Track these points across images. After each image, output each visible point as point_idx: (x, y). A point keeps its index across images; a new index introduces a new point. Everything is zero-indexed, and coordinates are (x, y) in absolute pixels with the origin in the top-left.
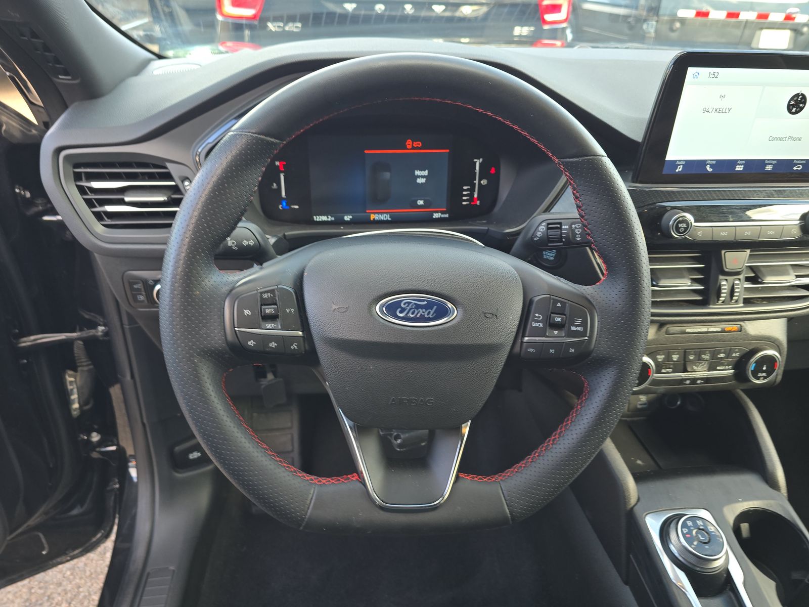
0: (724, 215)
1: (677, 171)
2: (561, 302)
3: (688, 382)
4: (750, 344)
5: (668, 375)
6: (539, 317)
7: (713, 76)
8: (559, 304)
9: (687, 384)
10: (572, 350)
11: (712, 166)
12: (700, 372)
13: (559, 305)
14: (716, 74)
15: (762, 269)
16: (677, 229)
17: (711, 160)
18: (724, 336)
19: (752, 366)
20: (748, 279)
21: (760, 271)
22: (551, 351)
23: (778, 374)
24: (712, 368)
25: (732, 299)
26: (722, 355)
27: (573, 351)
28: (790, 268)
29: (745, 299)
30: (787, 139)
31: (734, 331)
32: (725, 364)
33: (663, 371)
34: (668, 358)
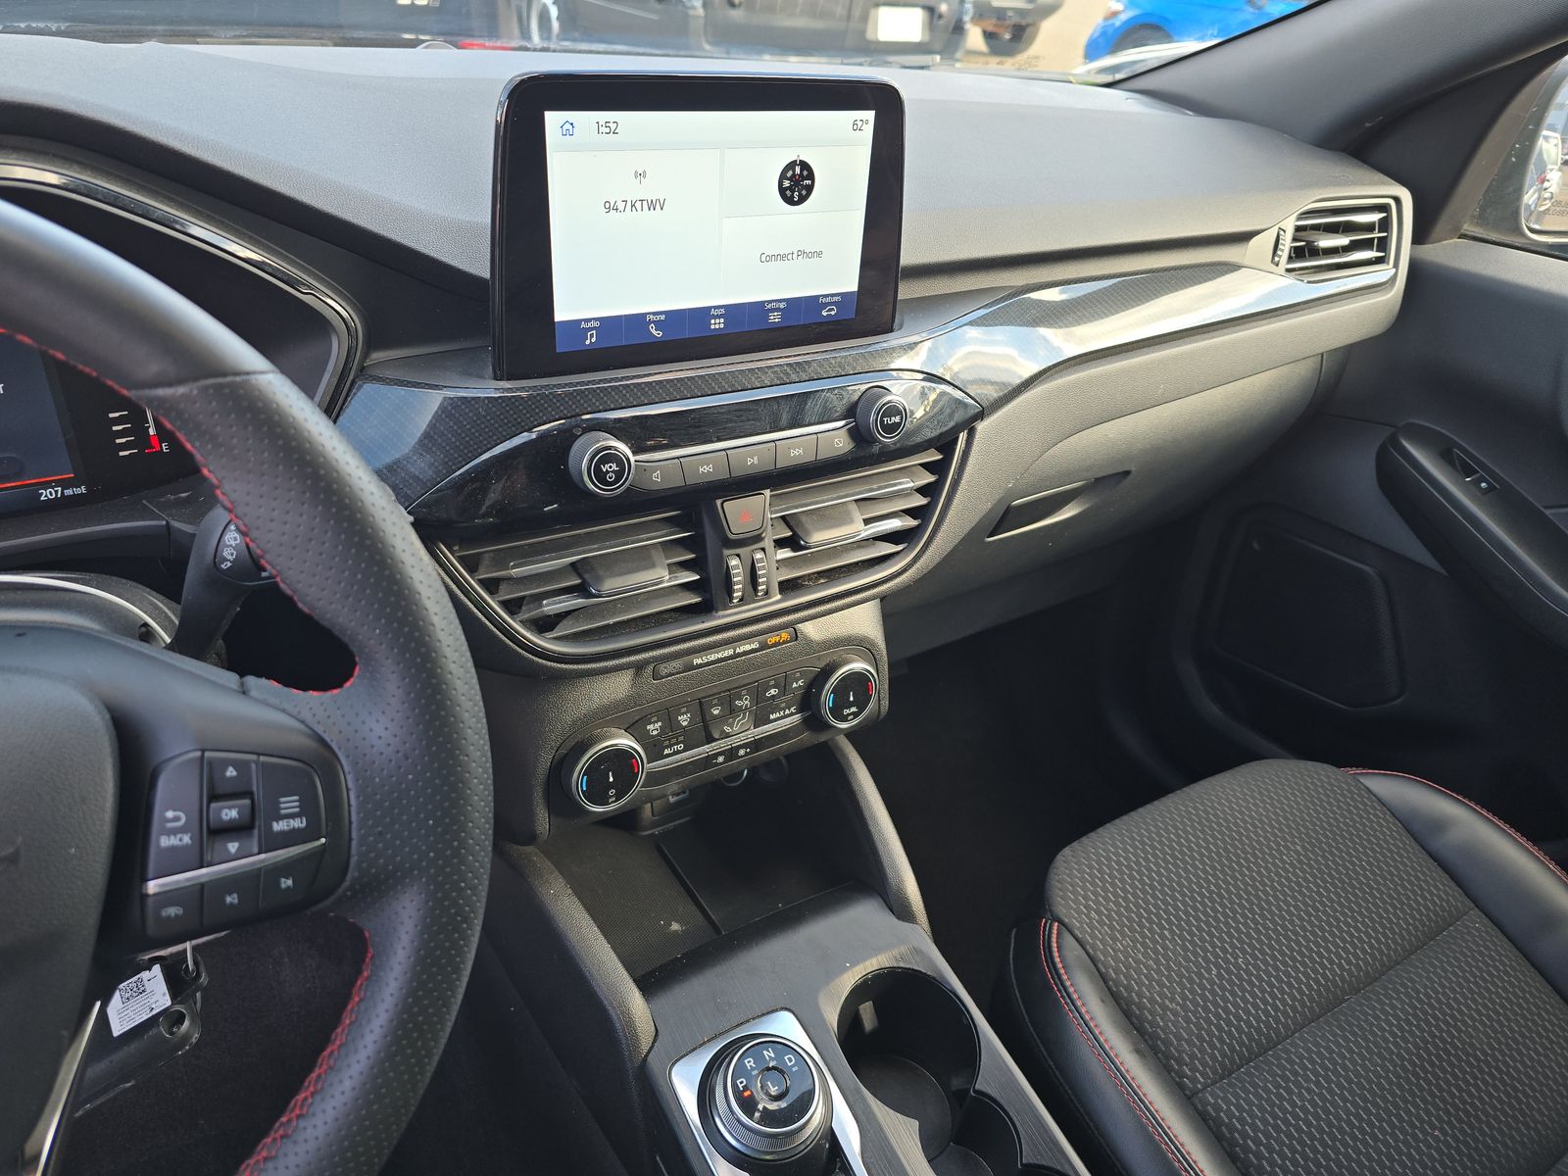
0: (697, 430)
1: (588, 342)
2: (236, 764)
3: (721, 759)
4: (819, 658)
5: (678, 756)
6: (176, 819)
7: (608, 130)
8: (231, 769)
9: (721, 764)
10: (287, 883)
11: (659, 325)
12: (741, 732)
13: (231, 772)
14: (613, 126)
15: (803, 519)
16: (601, 477)
17: (654, 314)
18: (767, 655)
19: (827, 699)
20: (780, 543)
21: (800, 523)
22: (229, 899)
23: (879, 701)
24: (761, 720)
25: (756, 590)
26: (773, 692)
27: (290, 882)
28: (853, 507)
29: (781, 584)
30: (795, 256)
31: (784, 642)
32: (783, 705)
33: (666, 752)
34: (670, 723)
